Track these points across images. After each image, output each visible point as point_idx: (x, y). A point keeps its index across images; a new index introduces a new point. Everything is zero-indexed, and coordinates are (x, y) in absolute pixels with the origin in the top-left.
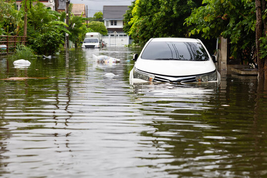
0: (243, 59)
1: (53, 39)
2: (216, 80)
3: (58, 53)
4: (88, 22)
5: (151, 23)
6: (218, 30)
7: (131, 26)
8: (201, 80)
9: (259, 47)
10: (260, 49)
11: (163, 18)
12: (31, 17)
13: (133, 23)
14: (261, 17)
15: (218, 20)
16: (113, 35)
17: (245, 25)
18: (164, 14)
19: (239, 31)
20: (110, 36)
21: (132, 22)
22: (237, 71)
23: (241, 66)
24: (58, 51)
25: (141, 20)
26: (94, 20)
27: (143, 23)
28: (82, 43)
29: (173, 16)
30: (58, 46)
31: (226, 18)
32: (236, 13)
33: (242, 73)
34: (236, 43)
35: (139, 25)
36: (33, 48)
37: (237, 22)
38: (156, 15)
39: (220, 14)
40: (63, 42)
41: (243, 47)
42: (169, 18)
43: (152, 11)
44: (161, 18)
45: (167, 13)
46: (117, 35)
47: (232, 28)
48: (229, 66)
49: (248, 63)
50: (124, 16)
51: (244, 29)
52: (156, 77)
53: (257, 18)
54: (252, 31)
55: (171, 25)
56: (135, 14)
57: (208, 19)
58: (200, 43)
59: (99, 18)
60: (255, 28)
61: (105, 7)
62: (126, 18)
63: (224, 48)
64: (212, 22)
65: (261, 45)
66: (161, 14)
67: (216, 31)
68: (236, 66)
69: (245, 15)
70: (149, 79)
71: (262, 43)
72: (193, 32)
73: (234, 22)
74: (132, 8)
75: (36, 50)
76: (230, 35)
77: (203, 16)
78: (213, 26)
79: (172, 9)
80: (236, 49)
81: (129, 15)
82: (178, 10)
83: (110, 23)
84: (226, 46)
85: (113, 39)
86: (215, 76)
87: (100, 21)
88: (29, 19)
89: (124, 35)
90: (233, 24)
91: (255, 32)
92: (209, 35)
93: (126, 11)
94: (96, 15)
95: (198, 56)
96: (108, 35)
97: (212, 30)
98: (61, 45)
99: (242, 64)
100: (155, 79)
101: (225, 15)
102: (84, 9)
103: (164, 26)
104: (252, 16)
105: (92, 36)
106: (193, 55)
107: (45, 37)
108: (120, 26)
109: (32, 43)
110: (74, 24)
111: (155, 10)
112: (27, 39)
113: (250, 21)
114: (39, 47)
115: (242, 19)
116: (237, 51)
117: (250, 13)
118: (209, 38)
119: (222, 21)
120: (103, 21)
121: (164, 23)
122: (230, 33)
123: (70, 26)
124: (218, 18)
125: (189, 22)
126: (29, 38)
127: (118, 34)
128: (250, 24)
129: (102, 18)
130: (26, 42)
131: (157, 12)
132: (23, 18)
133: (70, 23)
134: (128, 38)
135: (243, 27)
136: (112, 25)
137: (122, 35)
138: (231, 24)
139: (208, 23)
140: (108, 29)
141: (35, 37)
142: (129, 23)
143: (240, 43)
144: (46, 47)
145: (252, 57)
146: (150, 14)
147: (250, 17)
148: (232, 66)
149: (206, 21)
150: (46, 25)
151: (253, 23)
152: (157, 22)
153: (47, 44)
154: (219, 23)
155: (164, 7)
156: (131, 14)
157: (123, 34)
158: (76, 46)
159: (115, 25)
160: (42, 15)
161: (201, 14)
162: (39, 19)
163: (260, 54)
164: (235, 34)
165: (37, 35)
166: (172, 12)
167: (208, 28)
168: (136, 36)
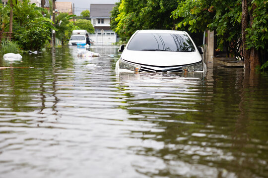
0: (230, 52)
1: (39, 35)
2: (202, 70)
3: (44, 50)
4: (75, 20)
5: (138, 19)
6: (204, 23)
7: (118, 22)
8: (187, 71)
9: (245, 38)
10: (245, 41)
11: (150, 13)
12: (16, 14)
13: (120, 20)
14: (247, 8)
15: (205, 12)
16: (100, 34)
17: (231, 17)
18: (151, 9)
19: (225, 23)
20: (97, 34)
21: (118, 18)
22: (223, 63)
23: (227, 59)
24: (43, 47)
25: (129, 16)
26: (81, 19)
27: (130, 19)
28: (69, 40)
29: (160, 11)
30: (44, 42)
31: (212, 10)
32: (222, 6)
33: (228, 65)
34: (223, 34)
35: (126, 22)
36: (18, 44)
37: (223, 14)
38: (142, 10)
39: (206, 7)
40: (50, 38)
41: (229, 39)
42: (156, 13)
43: (138, 6)
44: (148, 13)
45: (153, 8)
46: (104, 34)
47: (218, 21)
48: (215, 59)
49: (234, 56)
50: (111, 12)
51: (230, 21)
52: (142, 67)
53: (243, 10)
54: (238, 23)
55: (158, 20)
56: (122, 11)
57: (194, 12)
58: (186, 35)
59: (86, 16)
60: (241, 20)
61: (91, 4)
62: (113, 15)
63: (211, 43)
64: (198, 15)
65: (247, 36)
66: (147, 9)
67: (202, 24)
68: (223, 59)
69: (231, 7)
70: (135, 69)
71: (247, 34)
72: (179, 25)
73: (220, 14)
74: (118, 4)
75: (22, 46)
76: (216, 27)
77: (190, 9)
78: (199, 19)
79: (159, 3)
80: (222, 42)
81: (116, 11)
82: (164, 5)
83: (97, 22)
84: (213, 41)
85: (100, 37)
86: (201, 67)
87: (87, 19)
88: (15, 15)
89: (112, 34)
90: (219, 16)
91: (241, 23)
92: (196, 29)
93: (113, 8)
94: (82, 13)
95: (184, 48)
96: (95, 34)
97: (198, 23)
98: (47, 41)
99: (229, 57)
100: (141, 70)
101: (211, 7)
102: (70, 7)
103: (151, 21)
104: (238, 8)
105: (79, 33)
106: (179, 47)
107: (31, 33)
108: (107, 24)
109: (17, 39)
110: (61, 21)
111: (141, 5)
112: (13, 35)
113: (236, 13)
114: (25, 43)
115: (228, 11)
116: (223, 43)
117: (236, 5)
118: (196, 32)
119: (208, 14)
120: (90, 19)
121: (151, 18)
122: (216, 25)
123: (57, 23)
124: (205, 10)
125: (175, 15)
126: (15, 34)
127: (105, 32)
128: (236, 16)
129: (89, 16)
130: (11, 38)
131: (144, 7)
132: (9, 15)
133: (56, 20)
134: (115, 36)
135: (229, 18)
136: (99, 23)
137: (109, 34)
138: (217, 16)
139: (194, 15)
140: (95, 27)
141: (20, 33)
142: (116, 19)
143: (227, 35)
144: (32, 43)
145: (238, 50)
146: (136, 10)
147: (236, 9)
148: (218, 58)
149: (193, 13)
150: (32, 21)
151: (239, 15)
152: (144, 17)
153: (33, 40)
154: (205, 16)
155: (151, 2)
156: (118, 10)
157: (110, 32)
158: (62, 43)
159: (103, 23)
160: (27, 11)
161: (187, 6)
162: (25, 16)
163: (246, 45)
164: (221, 25)
165: (23, 31)
166: (159, 7)
167: (194, 21)
168: (123, 33)
